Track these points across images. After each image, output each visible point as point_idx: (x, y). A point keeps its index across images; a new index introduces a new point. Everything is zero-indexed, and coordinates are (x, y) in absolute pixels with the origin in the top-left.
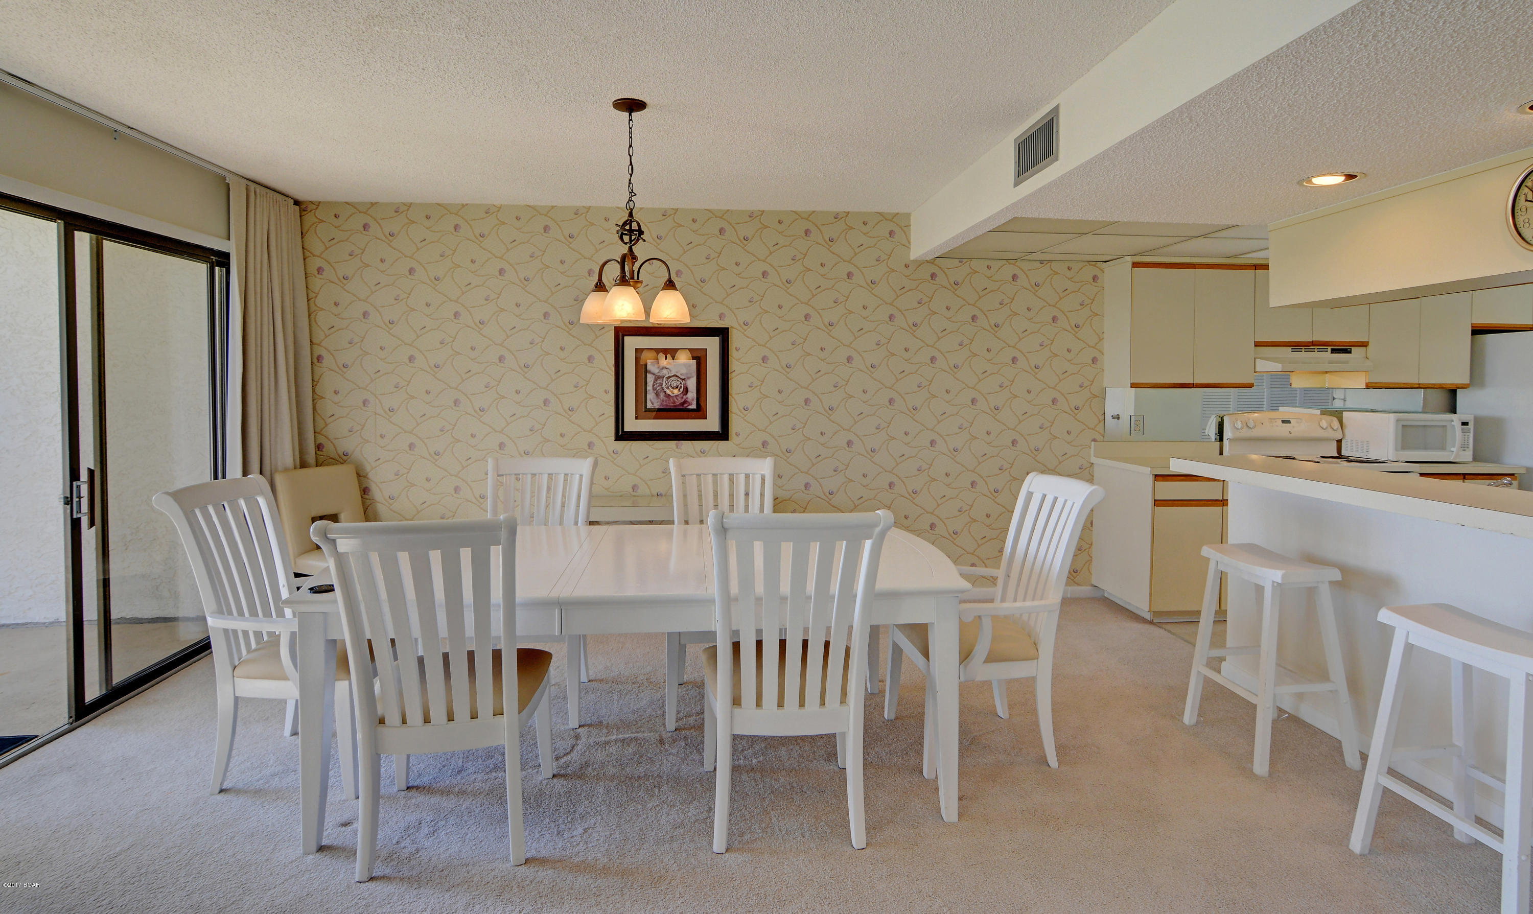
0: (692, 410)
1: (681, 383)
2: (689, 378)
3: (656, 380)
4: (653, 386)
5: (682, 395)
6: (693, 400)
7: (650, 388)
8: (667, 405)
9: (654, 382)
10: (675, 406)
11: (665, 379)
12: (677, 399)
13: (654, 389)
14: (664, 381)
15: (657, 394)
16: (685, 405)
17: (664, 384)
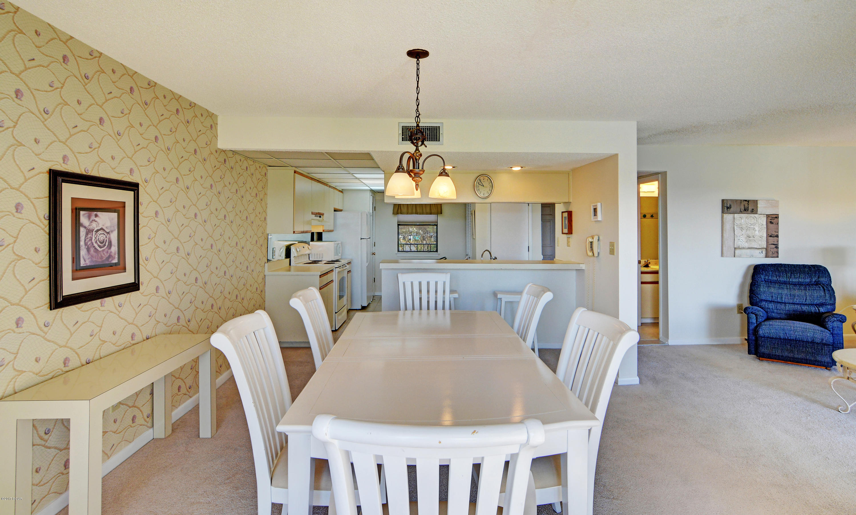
0: (116, 264)
1: (106, 237)
2: (112, 231)
3: (87, 234)
4: (85, 240)
5: (107, 249)
6: (115, 254)
7: (82, 243)
8: (96, 261)
9: (86, 237)
10: (103, 261)
11: (94, 233)
12: (104, 254)
13: (86, 244)
14: (94, 234)
15: (88, 250)
16: (110, 260)
17: (94, 238)
